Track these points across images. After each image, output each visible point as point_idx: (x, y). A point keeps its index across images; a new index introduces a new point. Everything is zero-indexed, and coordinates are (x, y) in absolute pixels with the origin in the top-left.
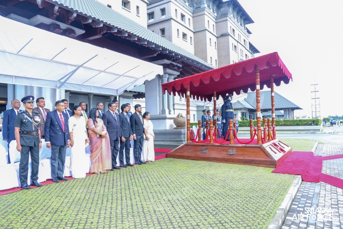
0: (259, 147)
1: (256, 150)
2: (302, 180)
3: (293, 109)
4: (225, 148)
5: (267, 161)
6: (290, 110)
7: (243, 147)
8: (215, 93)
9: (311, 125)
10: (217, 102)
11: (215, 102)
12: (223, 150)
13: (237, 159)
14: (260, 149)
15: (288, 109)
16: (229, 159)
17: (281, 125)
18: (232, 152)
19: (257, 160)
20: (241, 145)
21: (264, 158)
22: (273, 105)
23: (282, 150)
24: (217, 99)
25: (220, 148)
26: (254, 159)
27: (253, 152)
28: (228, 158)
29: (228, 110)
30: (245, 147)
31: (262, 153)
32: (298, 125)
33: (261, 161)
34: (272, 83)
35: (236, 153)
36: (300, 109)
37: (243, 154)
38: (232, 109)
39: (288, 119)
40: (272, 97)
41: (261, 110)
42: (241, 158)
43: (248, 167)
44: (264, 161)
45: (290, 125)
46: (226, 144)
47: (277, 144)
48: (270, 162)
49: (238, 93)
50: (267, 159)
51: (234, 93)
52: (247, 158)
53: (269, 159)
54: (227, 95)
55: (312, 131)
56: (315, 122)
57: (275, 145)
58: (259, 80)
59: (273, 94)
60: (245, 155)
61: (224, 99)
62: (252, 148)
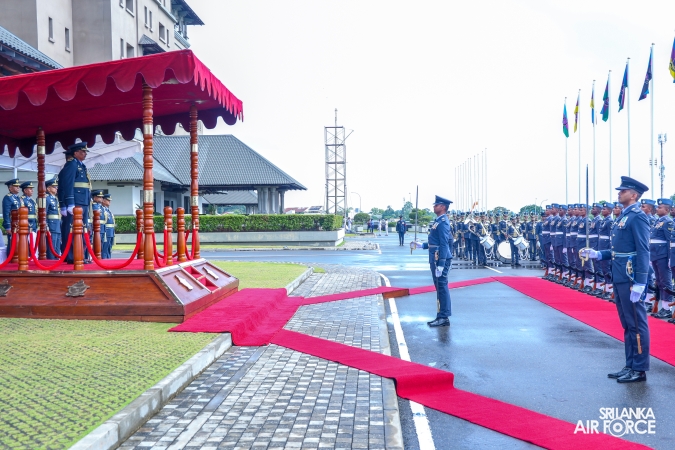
0: (147, 276)
1: (140, 283)
2: (233, 344)
3: (282, 188)
4: (60, 281)
5: (162, 308)
6: (274, 190)
7: (108, 276)
8: (43, 133)
9: (315, 229)
10: (48, 159)
11: (41, 158)
12: (55, 286)
13: (90, 308)
14: (148, 281)
15: (270, 186)
16: (69, 308)
17: (244, 230)
18: (75, 289)
19: (138, 307)
20: (101, 273)
21: (155, 300)
22: (193, 176)
23: (209, 284)
24: (49, 150)
25: (47, 280)
26: (132, 304)
27: (132, 289)
28: (66, 305)
29: (78, 185)
30: (114, 276)
31: (153, 289)
32: (284, 229)
33: (148, 308)
34: (193, 119)
35: (89, 292)
36: (301, 188)
37: (107, 295)
38: (87, 181)
39: (268, 214)
40: (193, 155)
41: (201, 188)
42: (101, 303)
43: (116, 325)
44: (155, 308)
45: (266, 230)
46: (62, 271)
47: (199, 270)
48: (170, 309)
49: (109, 139)
50: (162, 304)
51: (99, 138)
52: (114, 304)
53: (167, 304)
54: (78, 141)
55: (316, 246)
56: (324, 223)
57: (194, 272)
58: (151, 111)
59: (196, 148)
60: (112, 295)
61: (68, 154)
62: (130, 280)
